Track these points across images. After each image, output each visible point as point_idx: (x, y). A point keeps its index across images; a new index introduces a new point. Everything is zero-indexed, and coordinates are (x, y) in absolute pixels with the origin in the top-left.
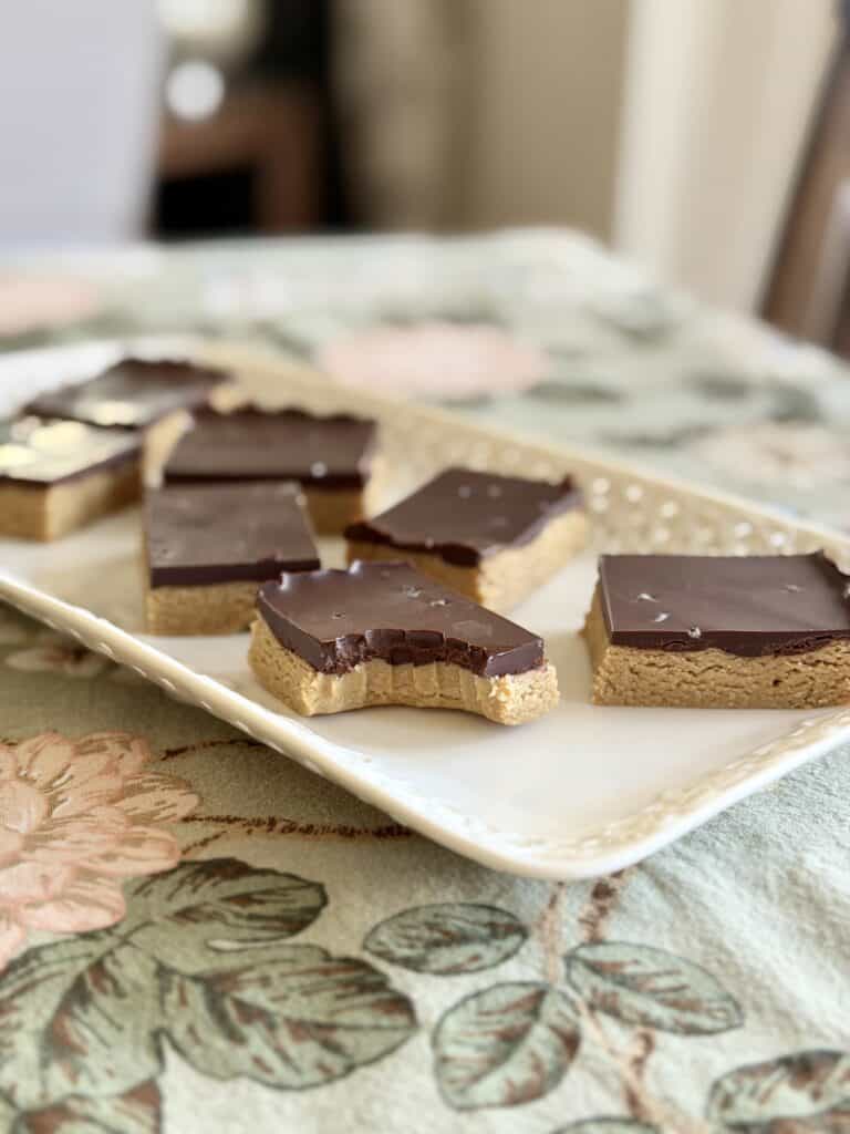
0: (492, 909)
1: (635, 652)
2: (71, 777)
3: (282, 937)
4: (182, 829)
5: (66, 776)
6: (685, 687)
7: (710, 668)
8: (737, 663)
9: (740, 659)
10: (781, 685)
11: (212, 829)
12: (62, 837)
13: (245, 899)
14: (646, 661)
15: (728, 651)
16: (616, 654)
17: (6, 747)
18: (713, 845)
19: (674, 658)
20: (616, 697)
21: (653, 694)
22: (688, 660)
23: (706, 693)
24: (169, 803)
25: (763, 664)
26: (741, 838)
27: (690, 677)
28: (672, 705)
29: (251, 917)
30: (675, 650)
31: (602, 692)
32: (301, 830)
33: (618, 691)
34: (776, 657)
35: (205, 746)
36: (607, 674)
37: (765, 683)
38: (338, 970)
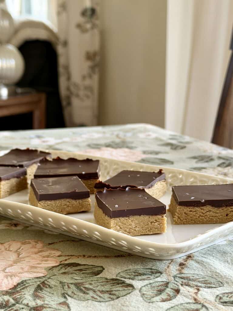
0: (151, 269)
1: (186, 208)
2: (22, 249)
3: (94, 276)
4: (58, 258)
5: (21, 249)
6: (201, 217)
7: (208, 211)
8: (215, 210)
9: (216, 208)
10: (228, 216)
11: (67, 258)
12: (24, 261)
13: (81, 270)
14: (189, 210)
15: (212, 206)
16: (180, 208)
17: (1, 245)
18: (212, 255)
19: (197, 209)
20: (181, 222)
21: (192, 220)
22: (201, 209)
23: (207, 219)
24: (53, 253)
25: (223, 210)
26: (220, 253)
27: (202, 214)
28: (197, 223)
29: (83, 273)
30: (197, 206)
31: (177, 220)
32: (93, 257)
33: (181, 220)
34: (226, 207)
35: (60, 242)
36: (178, 215)
37: (224, 215)
38: (110, 281)
